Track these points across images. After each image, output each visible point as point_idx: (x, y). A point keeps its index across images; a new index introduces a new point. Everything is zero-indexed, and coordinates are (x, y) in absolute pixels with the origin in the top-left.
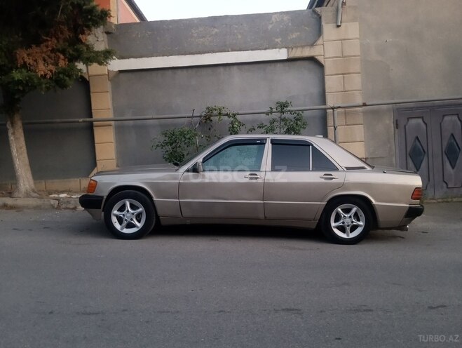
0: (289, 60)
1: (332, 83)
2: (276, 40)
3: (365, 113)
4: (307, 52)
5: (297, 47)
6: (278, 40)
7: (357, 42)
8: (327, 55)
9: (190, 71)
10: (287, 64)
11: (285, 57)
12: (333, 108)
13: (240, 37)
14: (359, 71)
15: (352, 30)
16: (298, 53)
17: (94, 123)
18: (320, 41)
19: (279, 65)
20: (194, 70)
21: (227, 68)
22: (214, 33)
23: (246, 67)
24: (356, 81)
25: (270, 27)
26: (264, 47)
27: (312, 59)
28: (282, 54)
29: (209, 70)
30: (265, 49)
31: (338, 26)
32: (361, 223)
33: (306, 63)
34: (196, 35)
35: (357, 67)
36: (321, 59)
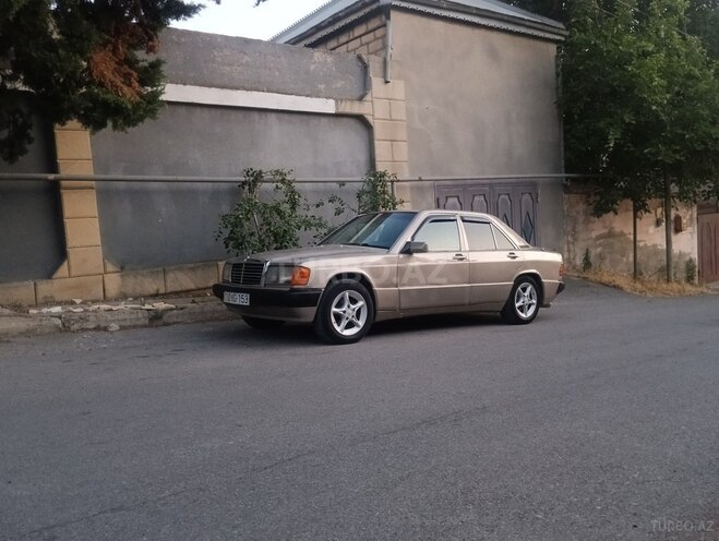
0: (337, 115)
1: (381, 149)
2: (319, 86)
3: (412, 188)
4: (356, 109)
5: (347, 100)
6: (322, 87)
7: (403, 104)
8: (376, 116)
9: (213, 111)
10: (332, 119)
11: (332, 110)
12: (392, 182)
13: (277, 74)
14: (405, 139)
15: (398, 88)
17: (63, 183)
18: (369, 97)
19: (324, 120)
20: (219, 111)
21: (263, 115)
22: (244, 61)
23: (286, 116)
24: (403, 151)
25: (312, 67)
26: (307, 93)
27: (361, 119)
28: (329, 106)
29: (240, 114)
30: (307, 96)
31: (387, 82)
32: (534, 302)
33: (352, 122)
34: (219, 59)
35: (402, 134)
36: (370, 119)
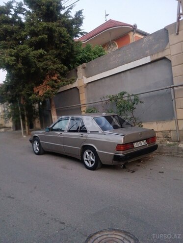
2: (147, 52)
4: (160, 55)
5: (155, 53)
6: (148, 52)
8: (172, 54)
10: (153, 64)
11: (149, 61)
16: (156, 57)
17: (81, 106)
18: (168, 46)
21: (125, 73)
22: (119, 56)
23: (132, 70)
25: (143, 45)
27: (164, 58)
28: (147, 60)
30: (142, 58)
31: (177, 34)
32: (94, 160)
34: (112, 60)
36: (169, 57)
